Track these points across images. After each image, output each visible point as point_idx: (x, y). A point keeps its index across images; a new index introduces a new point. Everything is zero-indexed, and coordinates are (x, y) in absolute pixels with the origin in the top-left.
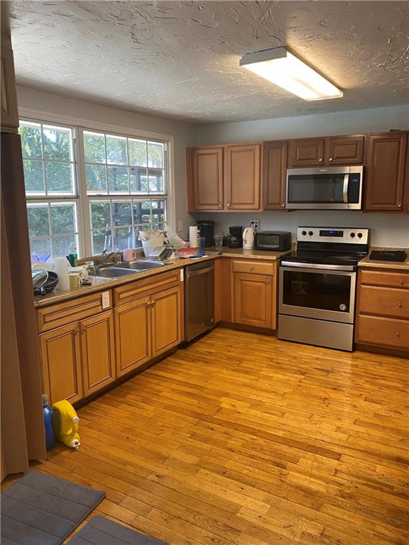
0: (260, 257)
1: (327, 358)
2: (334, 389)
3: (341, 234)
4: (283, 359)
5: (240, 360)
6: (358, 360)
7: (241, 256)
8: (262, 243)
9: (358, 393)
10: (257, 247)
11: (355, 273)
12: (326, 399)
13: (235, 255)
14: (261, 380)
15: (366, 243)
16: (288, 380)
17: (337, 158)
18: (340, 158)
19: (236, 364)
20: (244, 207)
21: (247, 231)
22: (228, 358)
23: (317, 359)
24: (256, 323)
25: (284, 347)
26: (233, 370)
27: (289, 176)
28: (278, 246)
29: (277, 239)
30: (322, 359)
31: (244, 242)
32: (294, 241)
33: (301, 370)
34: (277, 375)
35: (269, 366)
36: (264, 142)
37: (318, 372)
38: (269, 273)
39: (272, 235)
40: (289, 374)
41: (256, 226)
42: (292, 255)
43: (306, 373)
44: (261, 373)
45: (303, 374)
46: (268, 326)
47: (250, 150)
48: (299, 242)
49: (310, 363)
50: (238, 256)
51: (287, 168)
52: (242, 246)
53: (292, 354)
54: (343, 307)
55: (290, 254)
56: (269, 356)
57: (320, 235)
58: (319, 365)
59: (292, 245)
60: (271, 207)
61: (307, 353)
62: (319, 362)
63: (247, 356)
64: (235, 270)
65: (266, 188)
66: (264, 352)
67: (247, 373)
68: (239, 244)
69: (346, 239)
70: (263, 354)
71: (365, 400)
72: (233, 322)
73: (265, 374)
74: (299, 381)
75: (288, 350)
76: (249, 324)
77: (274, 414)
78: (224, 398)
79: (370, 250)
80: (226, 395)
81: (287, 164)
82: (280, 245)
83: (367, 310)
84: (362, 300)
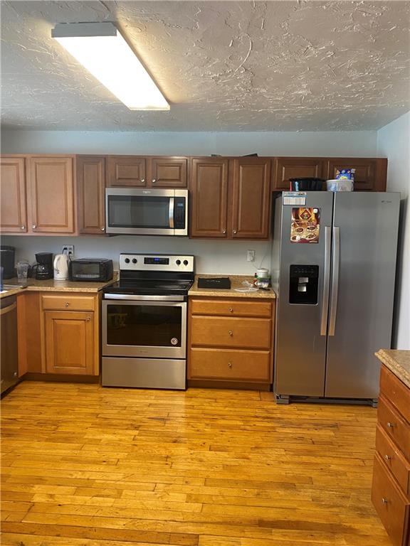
0: (77, 290)
1: (162, 402)
2: (175, 442)
3: (166, 262)
4: (111, 413)
5: (56, 424)
6: (193, 399)
7: (53, 289)
8: (78, 273)
9: (201, 442)
10: (72, 277)
11: (186, 303)
12: (167, 457)
13: (44, 289)
14: (86, 447)
15: (192, 270)
16: (121, 440)
17: (160, 180)
18: (163, 180)
19: (51, 431)
20: (54, 229)
21: (59, 259)
22: (40, 424)
23: (150, 405)
24: (74, 370)
25: (110, 395)
26: (47, 440)
27: (109, 196)
28: (98, 276)
29: (96, 268)
30: (156, 404)
31: (55, 272)
32: (116, 270)
33: (134, 423)
34: (106, 436)
35: (95, 425)
36: (77, 155)
37: (154, 422)
38: (90, 309)
39: (90, 263)
40: (121, 432)
41: (70, 253)
42: (115, 287)
43: (140, 426)
44: (86, 437)
45: (136, 428)
46: (89, 373)
47: (60, 164)
48: (121, 271)
49: (143, 412)
50: (49, 289)
51: (106, 187)
52: (52, 277)
53: (122, 404)
54: (174, 341)
55: (112, 286)
56: (92, 411)
57: (145, 263)
58: (154, 412)
59: (115, 274)
60: (88, 231)
61: (137, 400)
62: (152, 409)
63: (65, 417)
64: (45, 307)
65: (81, 209)
66: (86, 406)
67: (67, 440)
68: (49, 275)
69: (172, 267)
70: (85, 410)
71: (210, 450)
72: (44, 372)
73: (90, 437)
74: (134, 440)
75: (115, 399)
76: (65, 373)
77: (108, 496)
78: (37, 486)
79: (196, 278)
80: (40, 480)
81: (105, 183)
82: (100, 275)
83: (199, 342)
84: (194, 332)
